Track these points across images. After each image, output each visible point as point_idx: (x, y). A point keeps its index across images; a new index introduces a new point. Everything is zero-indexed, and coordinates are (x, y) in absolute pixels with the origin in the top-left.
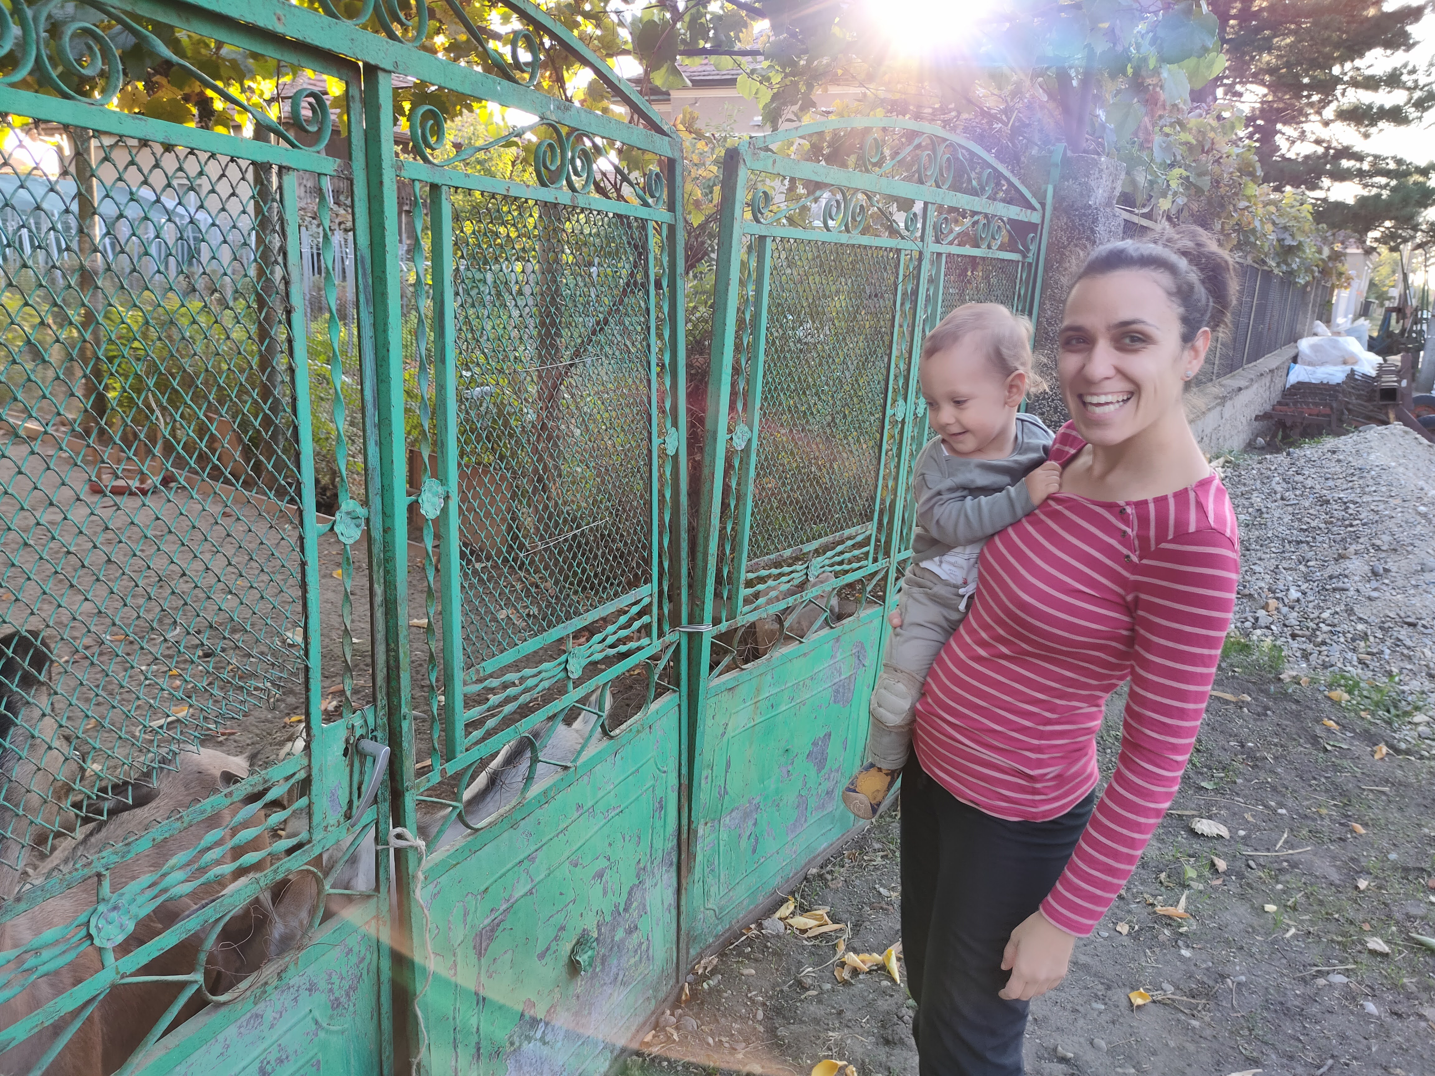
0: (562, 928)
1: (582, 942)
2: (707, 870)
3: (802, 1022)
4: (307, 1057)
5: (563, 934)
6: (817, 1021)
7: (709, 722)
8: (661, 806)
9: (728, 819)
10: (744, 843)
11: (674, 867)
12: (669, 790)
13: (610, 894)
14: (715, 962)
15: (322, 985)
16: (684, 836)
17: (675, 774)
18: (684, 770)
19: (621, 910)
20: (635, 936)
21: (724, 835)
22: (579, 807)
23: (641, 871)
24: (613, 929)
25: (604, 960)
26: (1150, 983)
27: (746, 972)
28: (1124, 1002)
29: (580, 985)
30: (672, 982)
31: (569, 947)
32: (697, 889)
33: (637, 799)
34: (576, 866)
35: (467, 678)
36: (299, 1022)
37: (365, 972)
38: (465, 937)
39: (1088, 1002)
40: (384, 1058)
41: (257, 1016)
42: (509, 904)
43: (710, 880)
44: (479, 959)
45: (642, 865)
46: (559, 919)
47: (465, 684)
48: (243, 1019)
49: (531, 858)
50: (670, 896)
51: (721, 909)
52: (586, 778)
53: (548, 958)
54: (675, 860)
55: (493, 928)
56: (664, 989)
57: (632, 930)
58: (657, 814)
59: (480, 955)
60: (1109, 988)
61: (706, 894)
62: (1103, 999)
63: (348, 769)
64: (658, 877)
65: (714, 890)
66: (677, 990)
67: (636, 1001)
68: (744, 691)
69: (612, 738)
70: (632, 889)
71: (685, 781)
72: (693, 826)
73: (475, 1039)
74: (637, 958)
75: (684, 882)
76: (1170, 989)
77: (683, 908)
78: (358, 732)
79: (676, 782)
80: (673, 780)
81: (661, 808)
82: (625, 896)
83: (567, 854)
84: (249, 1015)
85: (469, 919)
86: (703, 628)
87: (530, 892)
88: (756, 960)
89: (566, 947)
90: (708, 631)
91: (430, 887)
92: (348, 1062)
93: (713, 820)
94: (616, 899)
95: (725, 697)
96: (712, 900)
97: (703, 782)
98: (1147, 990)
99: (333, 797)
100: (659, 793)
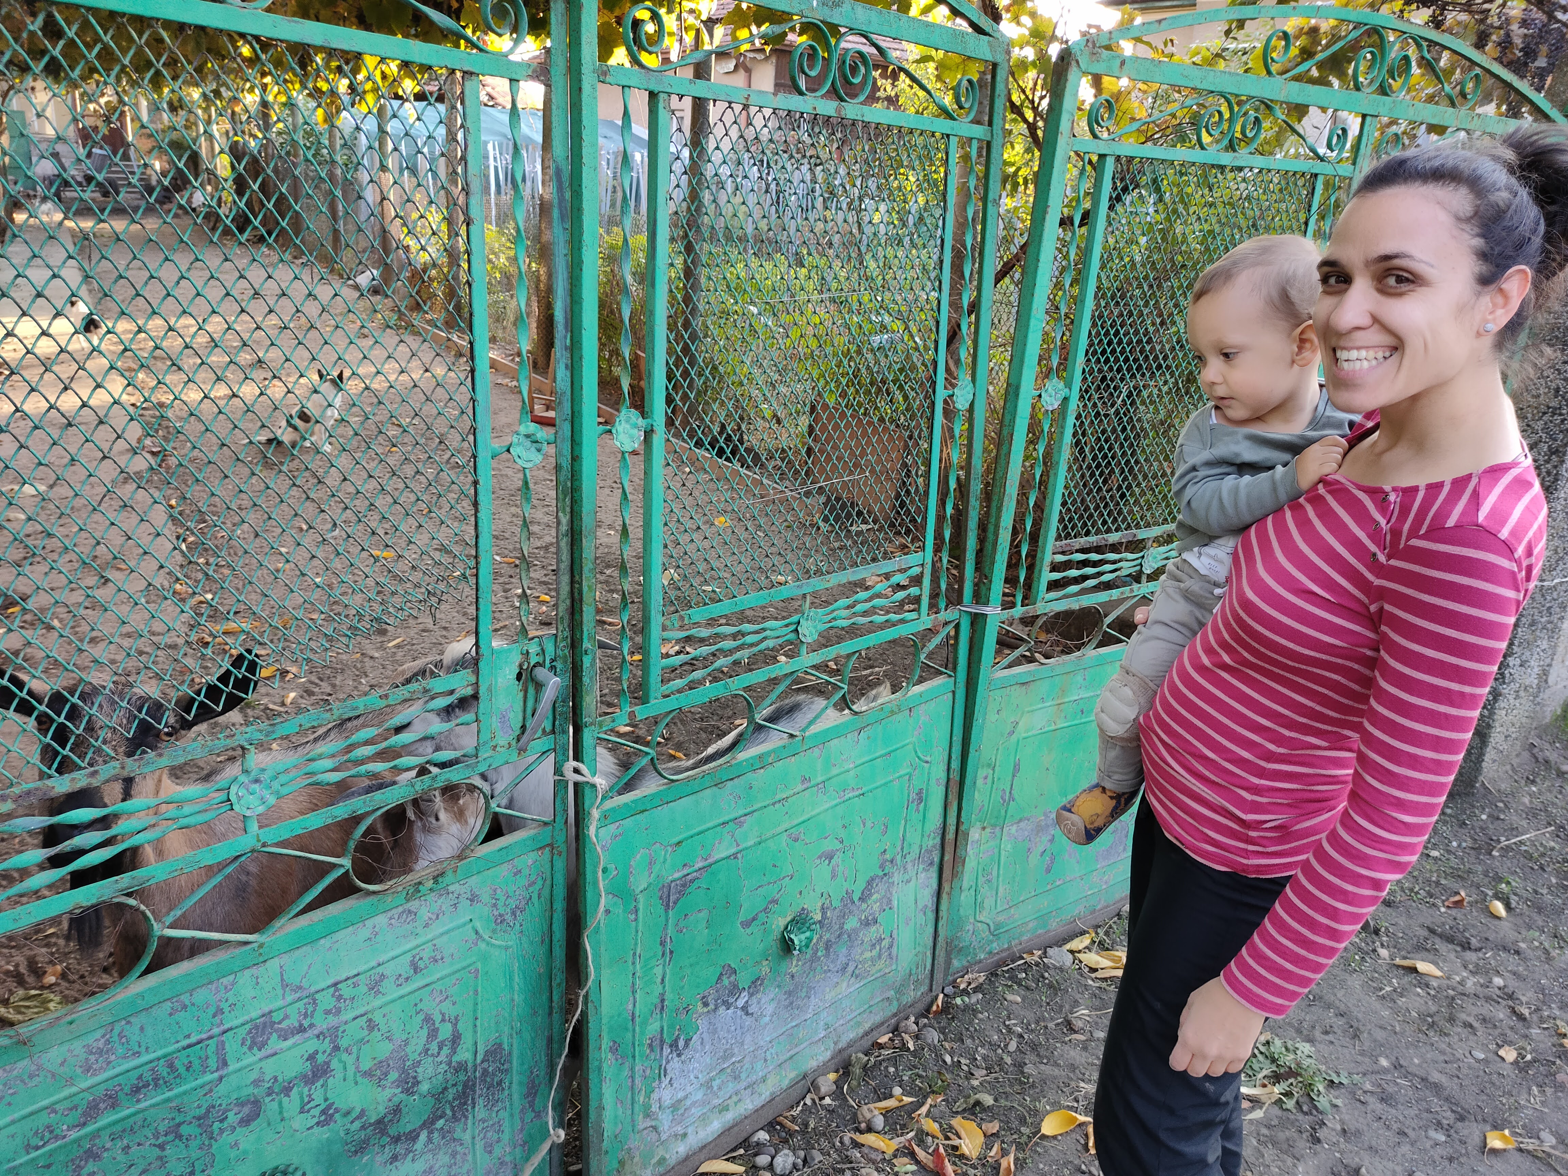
0: (775, 901)
1: (800, 921)
2: (981, 880)
3: (1057, 1065)
4: (464, 964)
5: (775, 908)
6: (1073, 1067)
7: (992, 717)
8: (920, 797)
9: (1014, 829)
10: (1034, 858)
11: (935, 868)
12: (933, 782)
13: (840, 879)
14: (981, 980)
15: (486, 898)
16: (950, 835)
17: (943, 767)
18: (956, 765)
19: (856, 899)
20: (873, 929)
21: (1007, 846)
22: (804, 780)
23: (887, 863)
24: (843, 916)
25: (828, 946)
26: (1524, 1127)
27: (1010, 997)
28: (1477, 1140)
29: (794, 966)
30: (924, 988)
31: (782, 922)
32: (965, 898)
33: (885, 784)
34: (796, 840)
35: (668, 623)
36: (458, 927)
37: (535, 896)
38: (650, 885)
39: (1426, 1128)
40: (554, 984)
41: (410, 912)
42: (706, 863)
43: (985, 890)
44: (666, 911)
45: (888, 856)
46: (771, 891)
47: (664, 628)
48: (394, 911)
49: (737, 821)
50: (927, 897)
51: (998, 926)
52: (816, 750)
53: (754, 928)
54: (937, 860)
55: (685, 884)
56: (911, 995)
57: (870, 922)
58: (913, 806)
59: (667, 907)
60: (1462, 1119)
61: (978, 905)
62: (1448, 1131)
63: (521, 694)
64: (912, 873)
65: (989, 903)
66: (928, 999)
67: (872, 998)
68: (1043, 687)
69: (856, 713)
70: (872, 879)
71: (955, 776)
72: (963, 828)
73: (660, 989)
74: (875, 953)
75: (946, 887)
76: (1549, 1140)
77: (943, 912)
78: (534, 660)
79: (943, 776)
80: (939, 772)
81: (920, 800)
82: (861, 885)
83: (786, 826)
84: (400, 909)
85: (656, 868)
86: (987, 610)
87: (735, 856)
88: (1027, 988)
89: (779, 922)
90: (994, 612)
91: (611, 828)
92: (511, 979)
93: (994, 826)
94: (846, 885)
95: (1016, 691)
96: (985, 913)
97: (980, 782)
98: (1514, 1134)
99: (503, 719)
100: (918, 784)
